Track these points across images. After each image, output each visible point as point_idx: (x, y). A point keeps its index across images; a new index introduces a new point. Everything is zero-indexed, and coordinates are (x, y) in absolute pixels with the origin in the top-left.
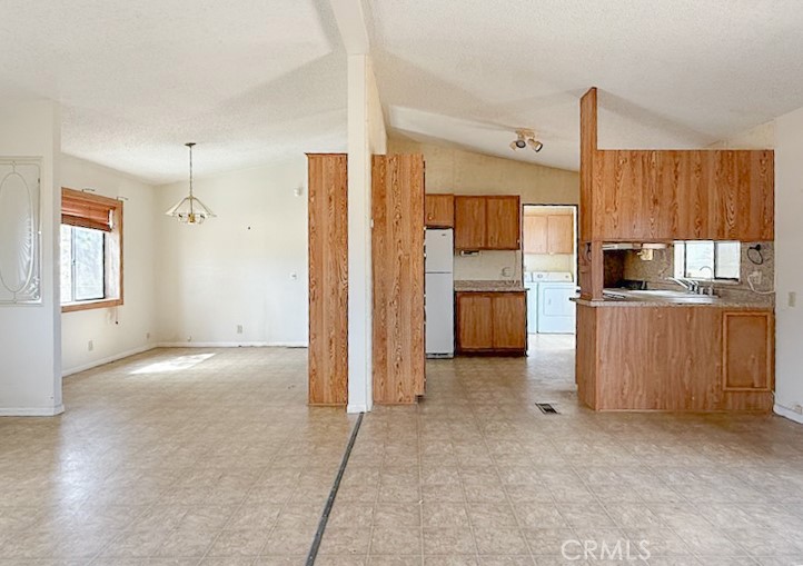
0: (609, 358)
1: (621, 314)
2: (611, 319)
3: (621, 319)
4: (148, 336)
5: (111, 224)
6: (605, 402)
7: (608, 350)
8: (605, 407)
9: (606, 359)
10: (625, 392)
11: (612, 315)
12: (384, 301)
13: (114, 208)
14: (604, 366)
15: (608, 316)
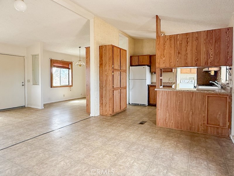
0: (161, 108)
1: (165, 94)
2: (162, 95)
3: (165, 95)
4: (81, 94)
5: (70, 67)
6: (160, 123)
7: (161, 106)
8: (160, 125)
9: (160, 109)
10: (167, 121)
11: (162, 93)
12: (102, 87)
13: (70, 64)
14: (159, 111)
15: (161, 94)
